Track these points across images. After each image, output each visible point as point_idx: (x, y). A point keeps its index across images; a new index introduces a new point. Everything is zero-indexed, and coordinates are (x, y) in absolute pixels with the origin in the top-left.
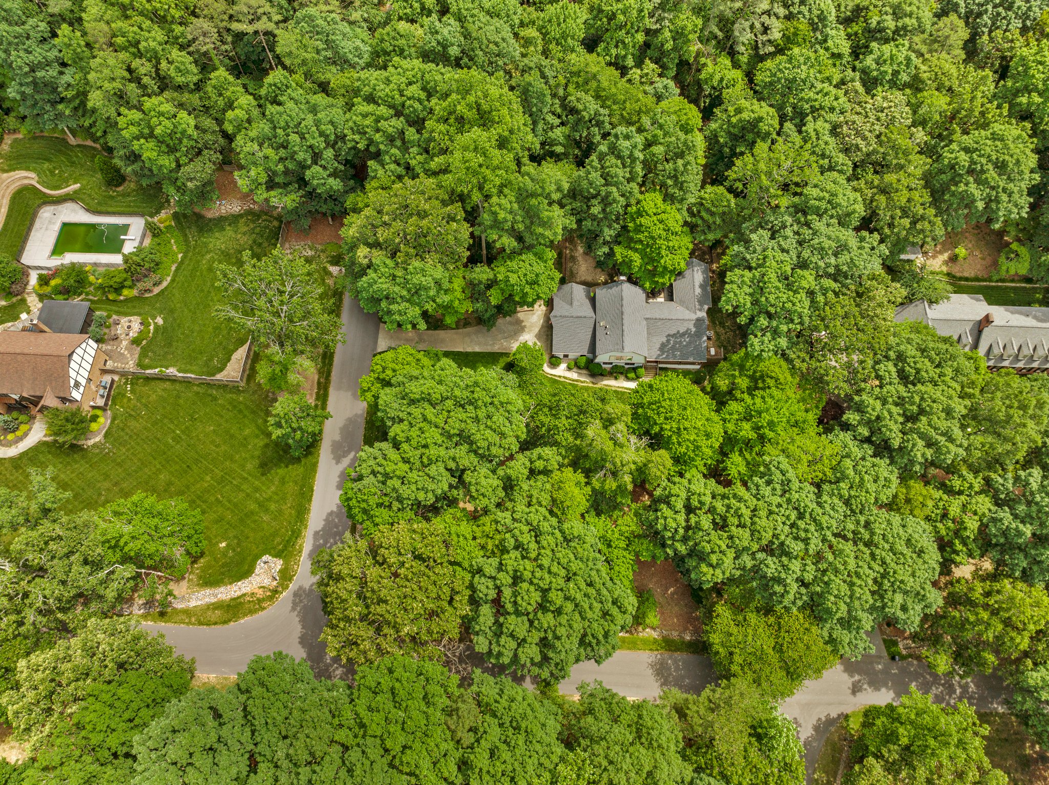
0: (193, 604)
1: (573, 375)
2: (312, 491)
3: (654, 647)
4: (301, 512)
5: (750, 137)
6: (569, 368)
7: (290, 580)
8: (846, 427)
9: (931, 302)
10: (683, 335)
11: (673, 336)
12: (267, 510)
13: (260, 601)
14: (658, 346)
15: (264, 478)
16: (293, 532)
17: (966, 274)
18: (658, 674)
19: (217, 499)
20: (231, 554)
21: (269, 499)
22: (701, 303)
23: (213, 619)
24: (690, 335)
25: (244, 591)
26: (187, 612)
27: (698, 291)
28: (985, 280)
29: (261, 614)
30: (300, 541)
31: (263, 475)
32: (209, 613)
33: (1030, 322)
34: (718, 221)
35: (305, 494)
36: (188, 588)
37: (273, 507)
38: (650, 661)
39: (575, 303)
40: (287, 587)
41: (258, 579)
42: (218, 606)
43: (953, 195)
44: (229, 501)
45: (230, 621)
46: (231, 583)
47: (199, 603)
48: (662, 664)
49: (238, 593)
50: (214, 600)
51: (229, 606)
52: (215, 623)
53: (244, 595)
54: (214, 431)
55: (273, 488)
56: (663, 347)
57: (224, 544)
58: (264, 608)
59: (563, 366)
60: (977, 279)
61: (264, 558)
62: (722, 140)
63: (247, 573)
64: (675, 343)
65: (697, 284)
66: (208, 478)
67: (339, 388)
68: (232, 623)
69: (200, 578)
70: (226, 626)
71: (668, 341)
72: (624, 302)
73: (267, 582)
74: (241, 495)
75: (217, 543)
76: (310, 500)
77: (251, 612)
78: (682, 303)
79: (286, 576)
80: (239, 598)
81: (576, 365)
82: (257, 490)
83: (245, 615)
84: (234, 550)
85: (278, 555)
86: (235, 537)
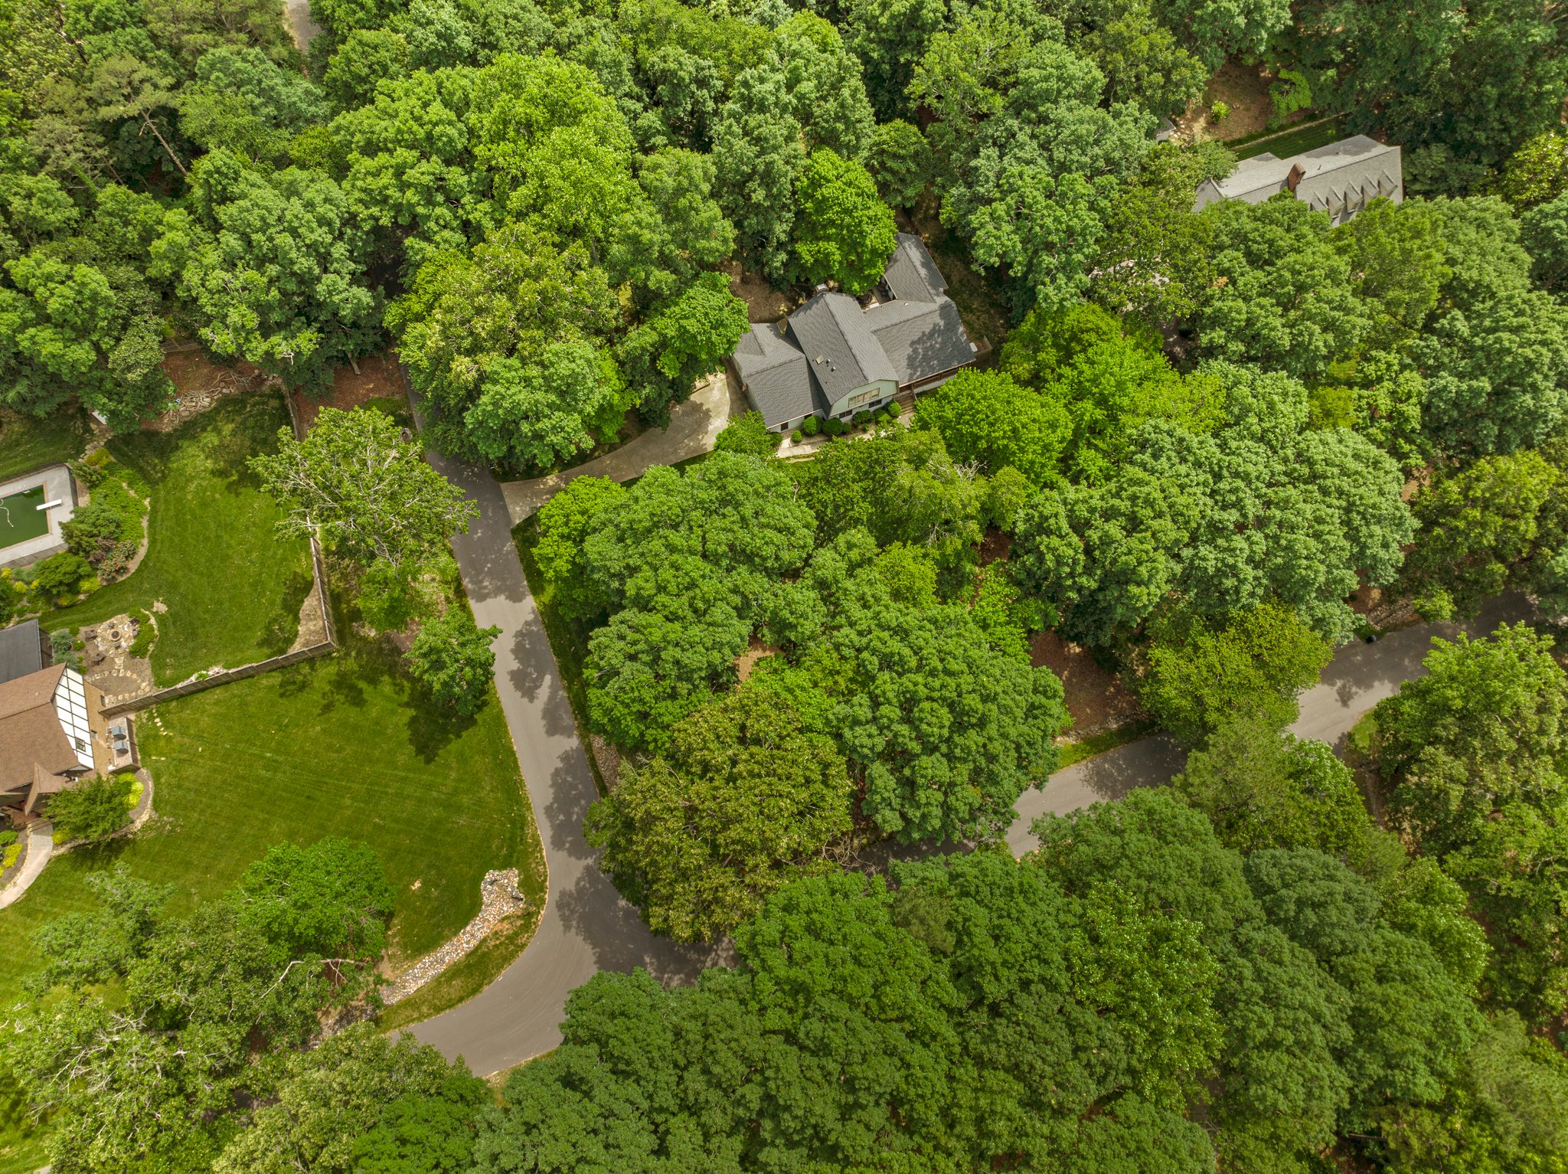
0: (412, 988)
1: (806, 449)
2: (513, 753)
3: (1078, 756)
4: (512, 789)
5: (912, 35)
6: (796, 442)
7: (542, 889)
8: (1211, 352)
9: (1218, 178)
10: (931, 335)
11: (919, 341)
12: (459, 809)
13: (511, 939)
14: (905, 363)
15: (432, 766)
16: (513, 822)
17: (1236, 136)
18: (1100, 789)
19: (375, 825)
20: (434, 892)
21: (456, 792)
22: (935, 287)
23: (455, 994)
24: (940, 332)
25: (480, 935)
26: (410, 1003)
27: (923, 272)
28: (1261, 135)
29: (522, 955)
30: (529, 831)
31: (428, 761)
32: (445, 989)
33: (1344, 160)
34: (913, 167)
35: (505, 762)
36: (394, 968)
37: (465, 800)
38: (1081, 776)
39: (767, 350)
40: (543, 901)
41: (493, 910)
42: (455, 972)
43: (1202, 20)
44: (396, 821)
45: (480, 986)
46: (456, 934)
47: (421, 982)
48: (1098, 773)
49: (474, 943)
50: (442, 969)
51: (468, 966)
52: (461, 999)
53: (484, 940)
54: (324, 731)
55: (453, 775)
56: (911, 362)
57: (417, 885)
58: (523, 946)
59: (786, 443)
60: (1251, 137)
61: (488, 877)
62: (875, 55)
63: (472, 908)
64: (926, 350)
65: (918, 264)
66: (348, 802)
67: (481, 598)
68: (486, 988)
69: (405, 947)
70: (479, 996)
71: (915, 351)
72: (838, 318)
73: (508, 909)
74: (410, 805)
75: (407, 887)
76: (516, 767)
77: (507, 959)
78: (908, 296)
79: (532, 887)
80: (477, 948)
81: (804, 434)
82: (429, 787)
83: (500, 967)
84: (437, 886)
85: (506, 865)
86: (430, 866)
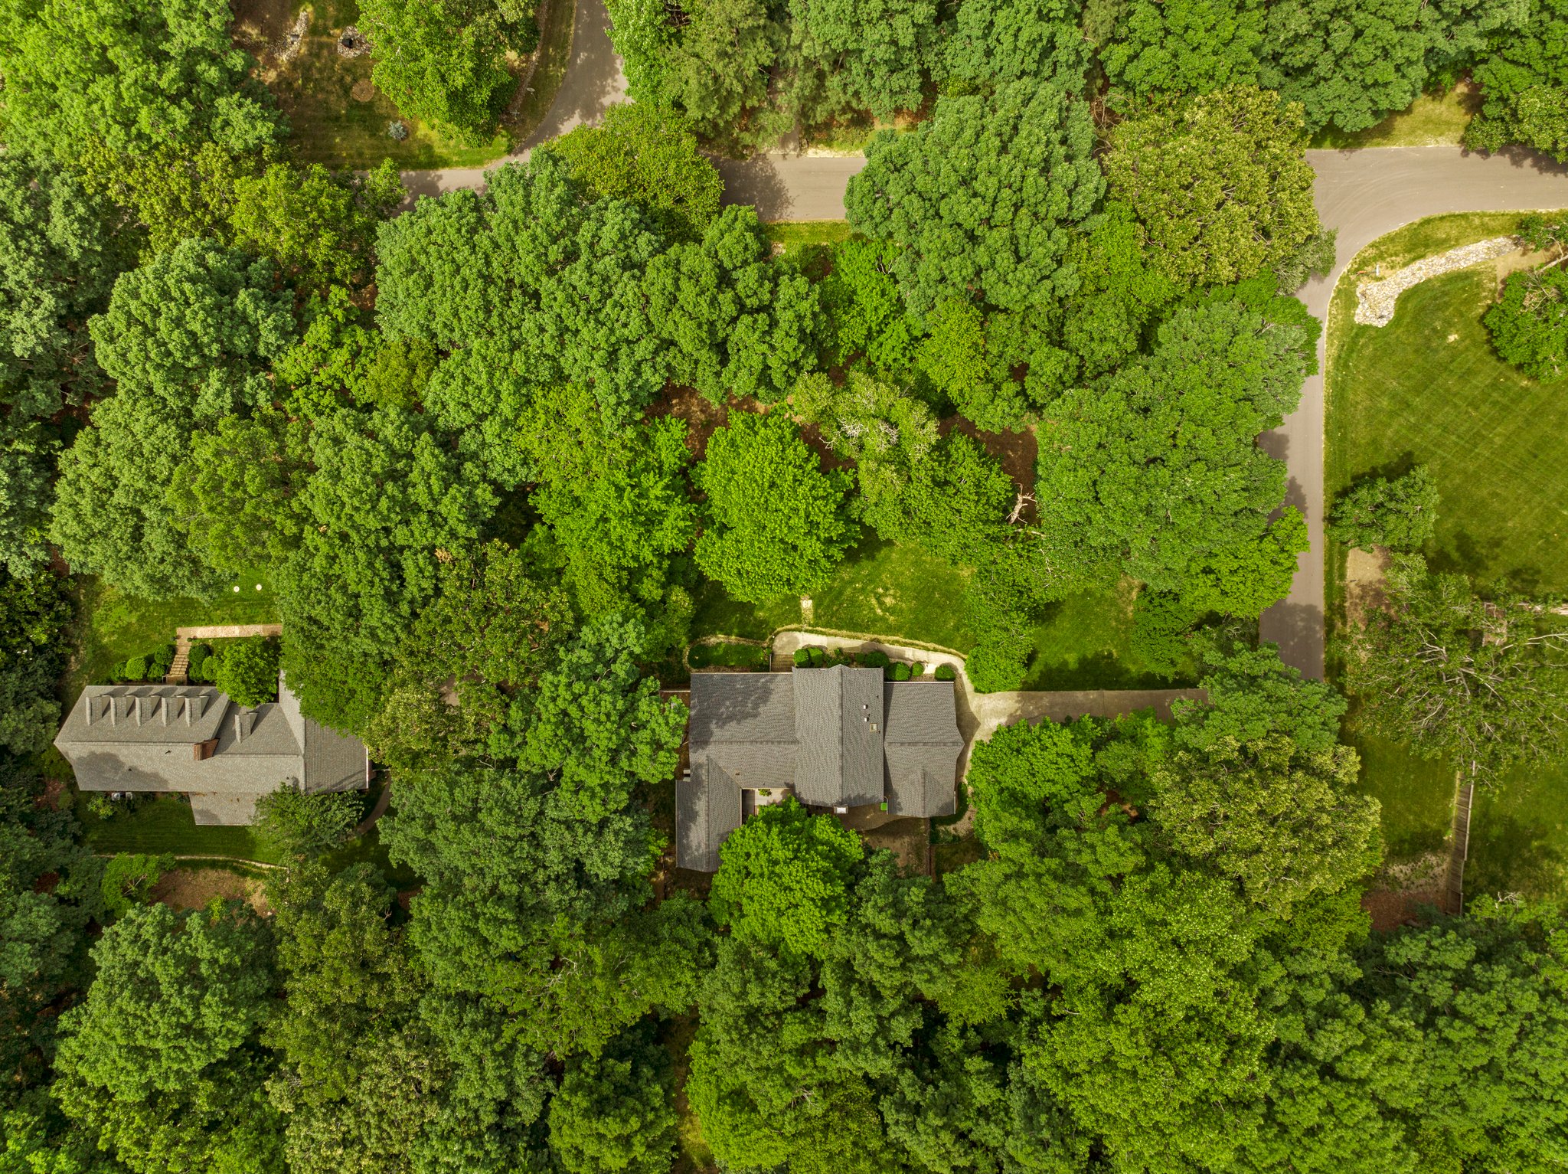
0: (1482, 246)
1: (912, 654)
2: (1327, 432)
3: (785, 228)
4: (1338, 397)
6: (920, 664)
7: (1339, 292)
10: (730, 718)
11: (746, 716)
12: (1393, 396)
13: (1380, 257)
14: (774, 698)
15: (1408, 448)
16: (1346, 366)
17: (213, 874)
18: (779, 190)
19: (1477, 408)
20: (1438, 325)
21: (1393, 414)
22: (697, 782)
23: (1446, 225)
24: (719, 717)
25: (1407, 271)
26: (1489, 232)
27: (701, 806)
29: (1375, 238)
30: (1334, 351)
31: (1410, 454)
32: (1454, 233)
35: (1337, 427)
36: (1494, 268)
37: (1385, 403)
39: (917, 776)
40: (1342, 279)
41: (1387, 291)
42: (1442, 245)
44: (1455, 406)
45: (1421, 224)
46: (1429, 280)
47: (1472, 247)
48: (773, 206)
49: (1417, 264)
50: (1450, 253)
51: (1427, 246)
52: (1442, 218)
53: (1405, 265)
54: (1505, 520)
55: (1390, 433)
56: (765, 695)
57: (1452, 338)
58: (1372, 246)
59: (930, 670)
60: (196, 866)
61: (1384, 322)
63: (1405, 299)
64: (744, 704)
65: (702, 819)
68: (1417, 220)
69: (1479, 285)
70: (1425, 216)
71: (756, 706)
72: (837, 763)
73: (1373, 287)
74: (1439, 418)
76: (1328, 417)
77: (1391, 239)
78: (729, 784)
79: (1347, 298)
80: (1414, 260)
81: (908, 670)
82: (1415, 428)
83: (1398, 235)
85: (1364, 329)
86: (1436, 351)
